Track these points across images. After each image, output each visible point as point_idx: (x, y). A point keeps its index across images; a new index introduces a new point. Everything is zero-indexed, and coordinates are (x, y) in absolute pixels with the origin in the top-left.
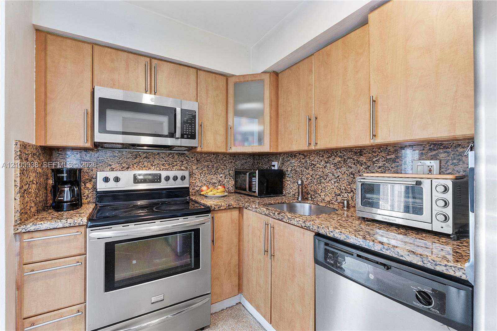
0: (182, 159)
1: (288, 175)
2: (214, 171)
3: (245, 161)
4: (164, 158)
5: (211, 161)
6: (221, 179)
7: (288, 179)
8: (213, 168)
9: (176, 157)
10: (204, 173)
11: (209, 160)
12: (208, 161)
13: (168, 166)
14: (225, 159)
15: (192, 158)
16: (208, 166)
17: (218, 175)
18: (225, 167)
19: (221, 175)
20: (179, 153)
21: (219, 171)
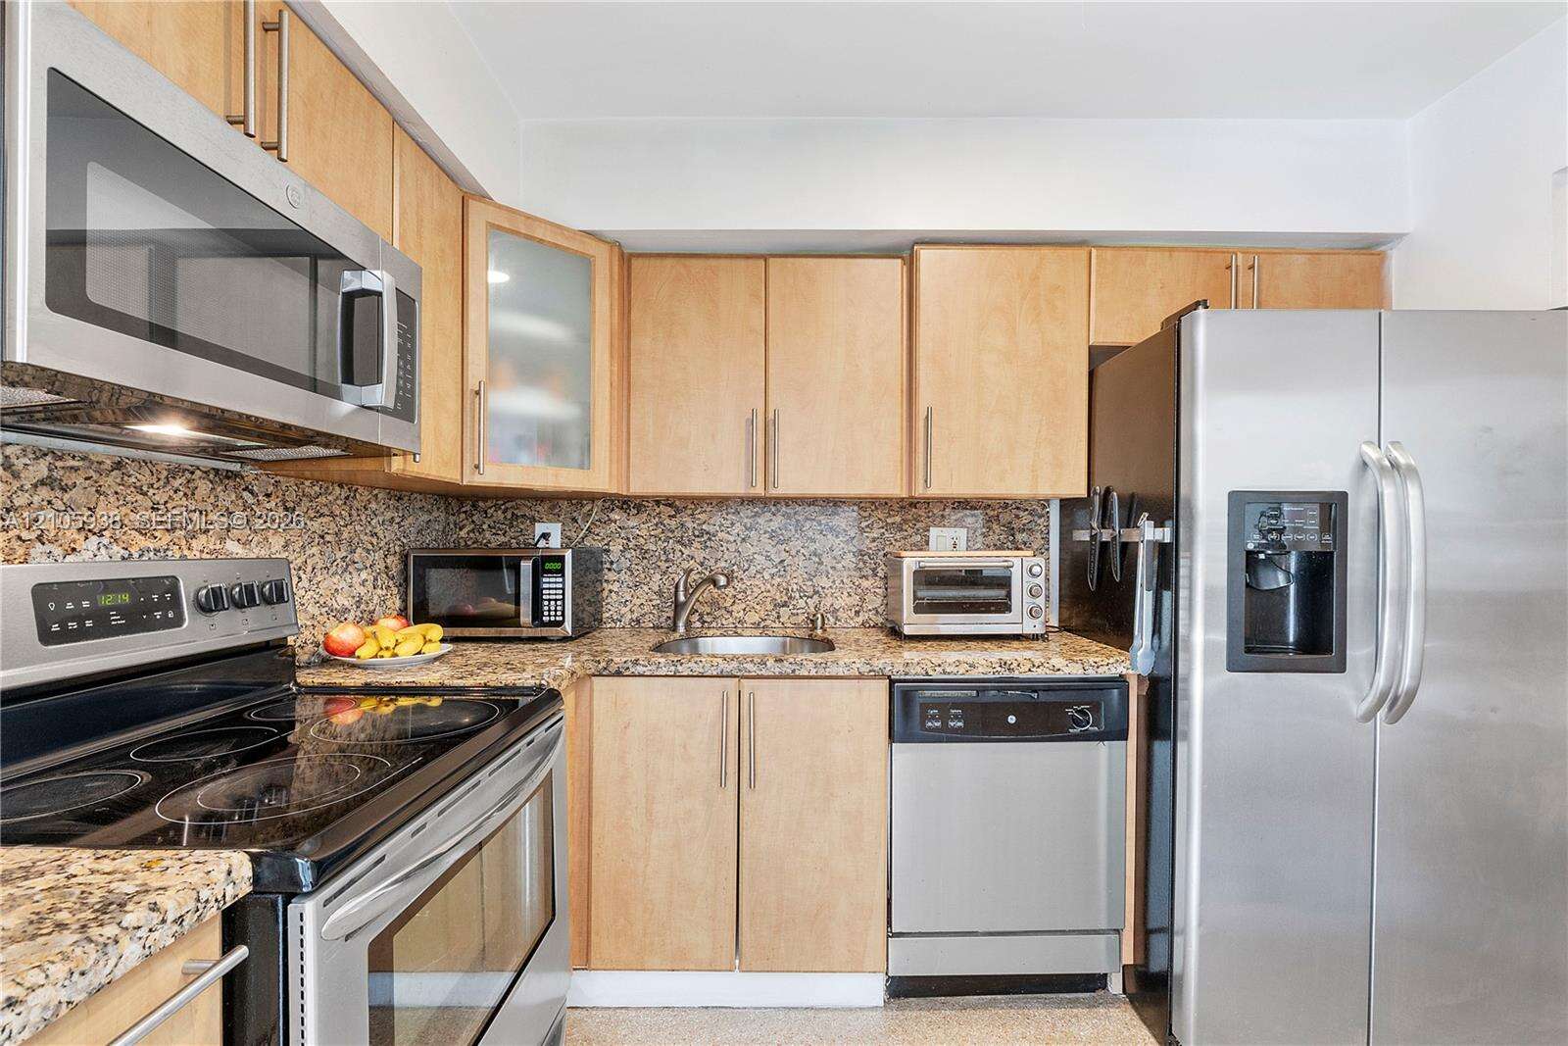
0: (227, 498)
1: (612, 563)
2: (344, 559)
3: (426, 517)
4: (145, 494)
5: (332, 515)
6: (362, 590)
7: (611, 576)
8: (340, 542)
9: (203, 487)
10: (309, 569)
11: (325, 510)
12: (322, 515)
13: (167, 538)
14: (373, 506)
15: (268, 495)
16: (322, 537)
17: (355, 574)
18: (375, 541)
19: (364, 575)
20: (217, 471)
21: (356, 556)
